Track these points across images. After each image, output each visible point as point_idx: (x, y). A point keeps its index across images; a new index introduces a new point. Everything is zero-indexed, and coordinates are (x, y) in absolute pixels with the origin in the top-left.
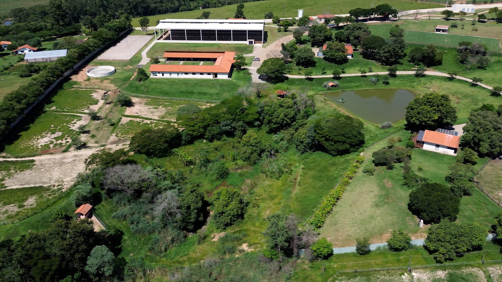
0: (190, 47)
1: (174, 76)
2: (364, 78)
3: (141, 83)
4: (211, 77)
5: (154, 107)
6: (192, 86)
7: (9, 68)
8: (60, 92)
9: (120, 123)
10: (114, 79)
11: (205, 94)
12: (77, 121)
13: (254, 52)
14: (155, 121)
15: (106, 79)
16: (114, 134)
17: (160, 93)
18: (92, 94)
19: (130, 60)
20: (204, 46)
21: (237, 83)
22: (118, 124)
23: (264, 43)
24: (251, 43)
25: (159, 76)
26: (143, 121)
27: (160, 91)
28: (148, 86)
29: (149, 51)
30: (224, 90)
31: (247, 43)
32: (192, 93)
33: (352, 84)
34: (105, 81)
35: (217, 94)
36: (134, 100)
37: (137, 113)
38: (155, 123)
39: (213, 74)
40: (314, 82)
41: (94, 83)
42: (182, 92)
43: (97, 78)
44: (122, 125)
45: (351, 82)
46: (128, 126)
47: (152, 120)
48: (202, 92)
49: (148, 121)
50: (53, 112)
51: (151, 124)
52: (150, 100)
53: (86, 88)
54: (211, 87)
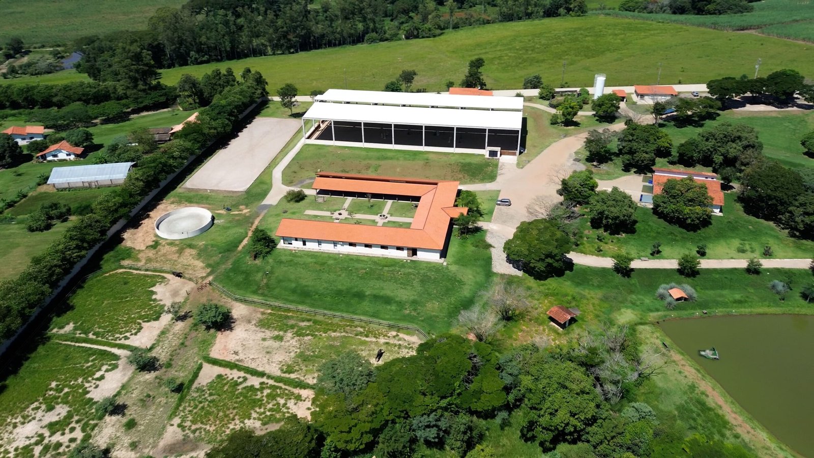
0: (370, 159)
1: (327, 248)
2: (753, 277)
3: (258, 262)
4: (403, 255)
5: (276, 333)
6: (361, 278)
7: (16, 202)
8: (93, 280)
9: (195, 385)
10: (206, 246)
11: (388, 300)
12: (107, 371)
13: (499, 179)
14: (271, 382)
15: (191, 246)
16: (177, 421)
17: (294, 291)
18: (153, 289)
19: (248, 192)
20: (398, 159)
21: (459, 277)
22: (189, 387)
23: (521, 153)
24: (493, 154)
25: (297, 245)
26: (245, 379)
27: (293, 285)
28: (272, 272)
29: (288, 166)
30: (429, 294)
31: (485, 152)
32: (360, 296)
33: (725, 292)
34: (188, 251)
35: (414, 302)
36: (238, 310)
37: (236, 353)
38: (272, 387)
39: (408, 249)
40: (634, 280)
41: (164, 255)
42: (339, 293)
43: (172, 243)
44: (198, 390)
45: (723, 287)
46: (211, 395)
47: (265, 377)
48: (381, 294)
49: (255, 382)
50: (66, 341)
51: (261, 389)
52: (270, 314)
53: (147, 270)
54: (401, 283)
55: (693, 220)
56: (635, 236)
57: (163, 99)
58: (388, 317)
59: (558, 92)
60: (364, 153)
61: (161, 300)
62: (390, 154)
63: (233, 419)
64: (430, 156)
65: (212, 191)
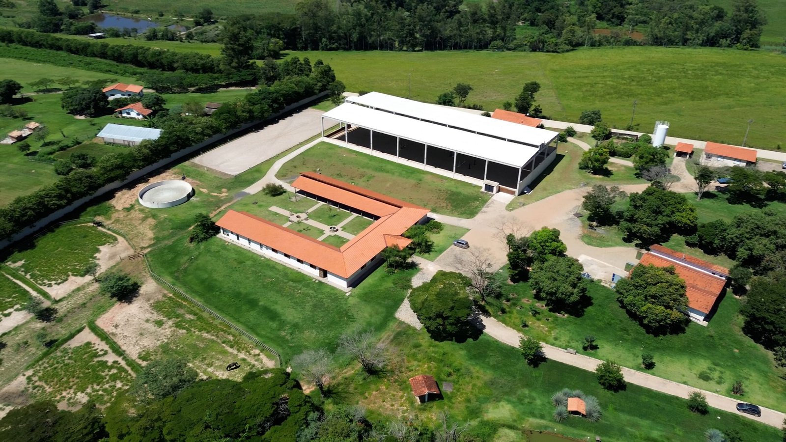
0: (368, 168)
1: (254, 248)
3: (192, 245)
4: (315, 273)
5: (161, 318)
6: (264, 286)
8: (65, 228)
9: (65, 346)
10: (166, 218)
11: (273, 316)
12: (17, 310)
13: (479, 217)
14: (123, 363)
15: (154, 216)
16: (30, 373)
17: (203, 282)
18: (101, 247)
19: (240, 176)
20: (393, 174)
21: (353, 312)
22: (58, 346)
23: (522, 193)
24: (489, 188)
25: (232, 238)
26: (106, 353)
27: (206, 276)
28: (196, 258)
30: (313, 322)
31: (481, 183)
32: (253, 304)
34: (151, 221)
35: (295, 326)
36: (149, 287)
37: (116, 326)
38: (120, 368)
39: (320, 269)
41: (131, 219)
42: (238, 295)
43: (143, 210)
44: (65, 349)
46: (70, 358)
47: (122, 357)
48: (272, 308)
49: (111, 358)
50: (8, 274)
51: (112, 367)
52: (170, 298)
53: (109, 229)
54: (296, 303)
55: (649, 322)
56: (578, 320)
57: (250, 78)
58: (263, 333)
59: (615, 134)
60: (366, 161)
61: (99, 259)
62: (389, 167)
63: (70, 388)
64: (427, 177)
65: (209, 169)
